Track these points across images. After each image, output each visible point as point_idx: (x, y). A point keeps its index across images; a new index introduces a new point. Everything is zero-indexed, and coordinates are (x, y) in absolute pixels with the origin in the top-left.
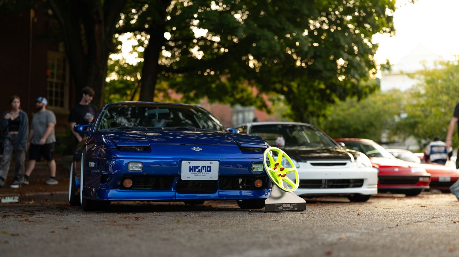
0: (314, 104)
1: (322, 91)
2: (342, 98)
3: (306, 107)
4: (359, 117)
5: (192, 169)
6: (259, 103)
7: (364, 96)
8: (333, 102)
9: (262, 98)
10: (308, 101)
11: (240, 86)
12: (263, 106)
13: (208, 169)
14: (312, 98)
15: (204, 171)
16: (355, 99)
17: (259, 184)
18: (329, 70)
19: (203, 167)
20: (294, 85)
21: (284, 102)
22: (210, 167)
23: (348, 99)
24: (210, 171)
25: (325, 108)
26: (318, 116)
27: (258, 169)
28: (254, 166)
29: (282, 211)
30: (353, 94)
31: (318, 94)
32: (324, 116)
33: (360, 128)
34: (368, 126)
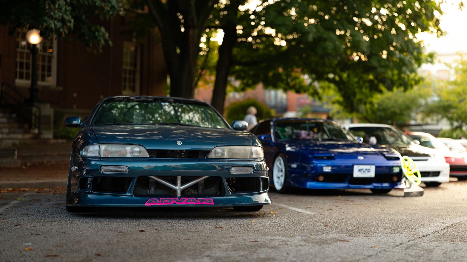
0: (362, 93)
1: (371, 81)
2: (390, 89)
3: (354, 95)
4: (396, 101)
5: (360, 170)
6: (311, 91)
7: (409, 88)
8: (381, 92)
9: (314, 86)
10: (357, 90)
11: (294, 74)
12: (315, 94)
13: (369, 171)
14: (361, 87)
15: (366, 171)
16: (402, 89)
17: (395, 179)
18: (382, 67)
19: (366, 169)
20: (345, 75)
21: (334, 90)
22: (370, 169)
23: (395, 89)
24: (370, 171)
25: (371, 96)
26: (365, 103)
27: (396, 170)
28: (394, 168)
29: (412, 196)
30: (400, 85)
31: (367, 84)
32: (371, 103)
33: (398, 111)
34: (405, 110)
